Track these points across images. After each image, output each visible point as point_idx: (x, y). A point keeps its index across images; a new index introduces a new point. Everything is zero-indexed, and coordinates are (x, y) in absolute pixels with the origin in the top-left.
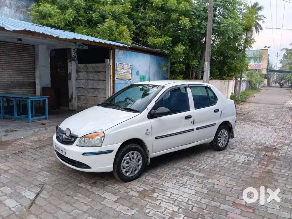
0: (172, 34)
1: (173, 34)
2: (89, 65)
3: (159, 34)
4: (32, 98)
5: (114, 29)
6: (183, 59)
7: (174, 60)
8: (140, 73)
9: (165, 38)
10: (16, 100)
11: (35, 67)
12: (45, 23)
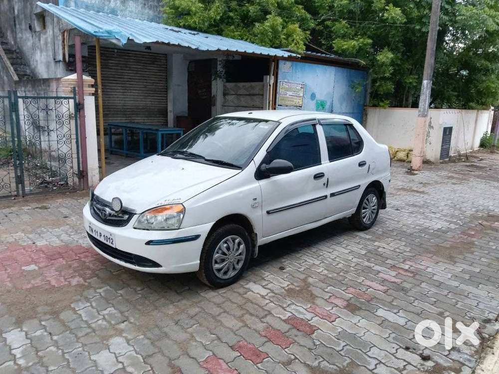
0: (373, 33)
1: (375, 34)
2: (241, 85)
3: (353, 33)
4: (162, 131)
5: (280, 29)
6: (391, 74)
7: (376, 74)
8: (317, 96)
9: (361, 40)
10: (143, 133)
11: (166, 86)
12: (182, 23)
